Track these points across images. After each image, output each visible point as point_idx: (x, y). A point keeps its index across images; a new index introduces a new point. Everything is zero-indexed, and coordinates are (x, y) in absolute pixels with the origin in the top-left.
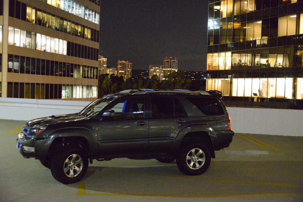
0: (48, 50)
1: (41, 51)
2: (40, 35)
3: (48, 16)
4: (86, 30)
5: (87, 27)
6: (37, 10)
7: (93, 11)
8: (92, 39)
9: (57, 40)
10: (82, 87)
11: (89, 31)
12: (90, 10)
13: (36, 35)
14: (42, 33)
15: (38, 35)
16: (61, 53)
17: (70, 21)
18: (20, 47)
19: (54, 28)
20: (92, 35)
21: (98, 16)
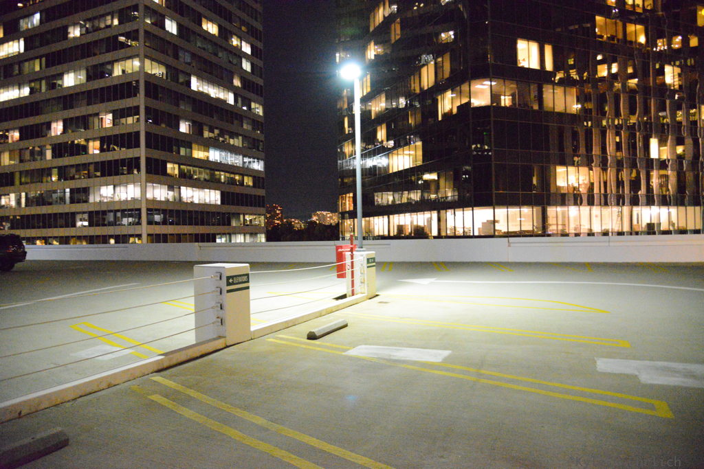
0: (196, 201)
1: (187, 203)
2: (185, 188)
3: (195, 168)
4: (246, 178)
5: (247, 175)
6: (179, 165)
7: (254, 158)
8: (254, 186)
9: (207, 191)
10: (244, 236)
11: (250, 178)
12: (250, 157)
13: (180, 188)
14: (186, 186)
15: (183, 189)
16: (213, 202)
17: (223, 171)
18: (160, 202)
19: (202, 179)
20: (254, 182)
21: (262, 163)
